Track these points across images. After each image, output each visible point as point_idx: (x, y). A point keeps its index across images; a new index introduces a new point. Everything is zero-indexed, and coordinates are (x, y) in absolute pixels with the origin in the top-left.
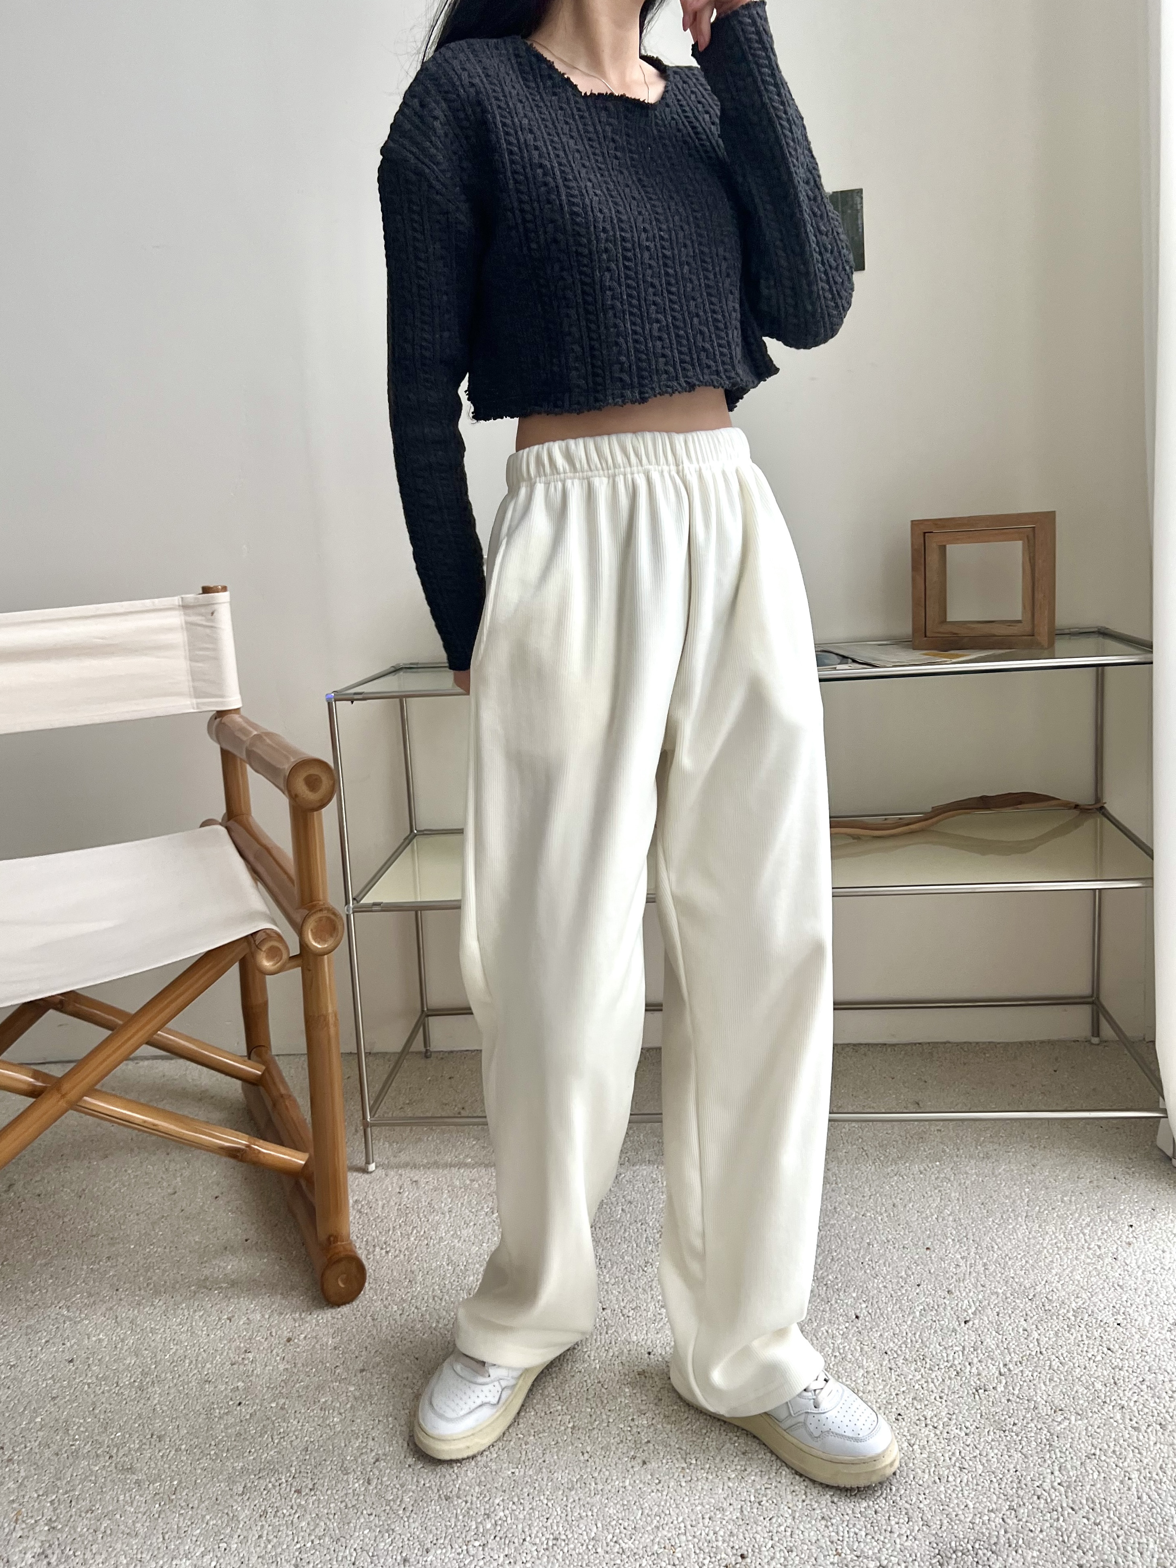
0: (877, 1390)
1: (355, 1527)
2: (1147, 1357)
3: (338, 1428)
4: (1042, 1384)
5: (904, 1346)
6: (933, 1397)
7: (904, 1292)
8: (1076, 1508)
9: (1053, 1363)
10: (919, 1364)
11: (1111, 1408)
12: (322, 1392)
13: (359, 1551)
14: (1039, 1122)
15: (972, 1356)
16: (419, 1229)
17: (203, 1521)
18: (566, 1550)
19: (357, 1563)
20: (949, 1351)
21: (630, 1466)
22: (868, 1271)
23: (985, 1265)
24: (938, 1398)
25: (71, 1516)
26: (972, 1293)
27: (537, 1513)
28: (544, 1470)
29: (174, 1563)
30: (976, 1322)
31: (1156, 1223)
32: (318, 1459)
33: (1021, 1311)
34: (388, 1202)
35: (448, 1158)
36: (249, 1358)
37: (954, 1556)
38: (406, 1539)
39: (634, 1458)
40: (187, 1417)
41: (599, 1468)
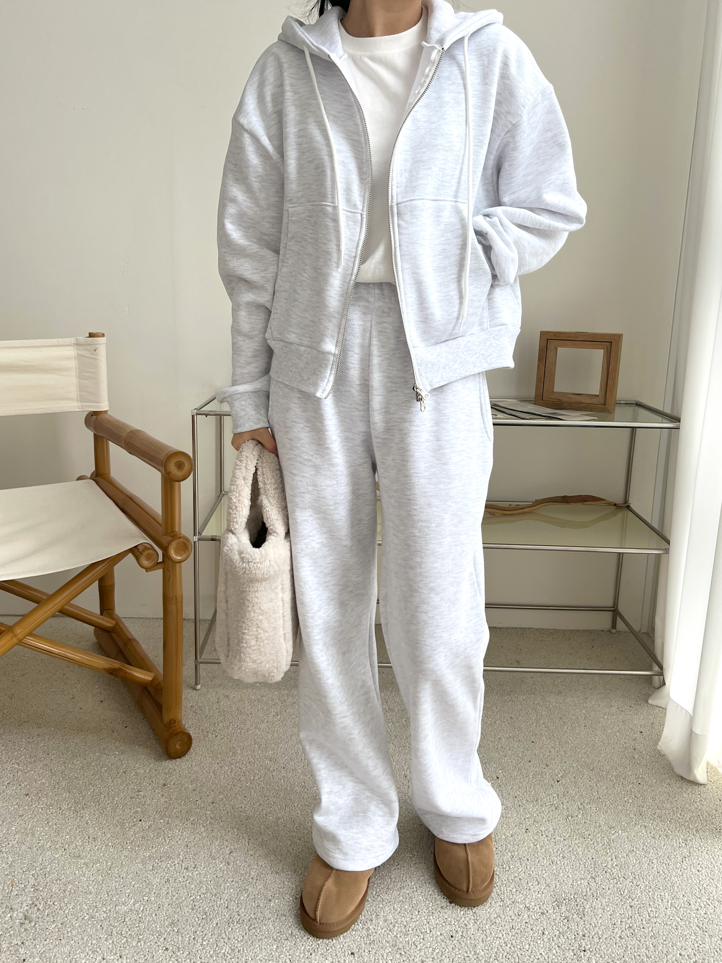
0: (513, 816)
1: (225, 888)
2: (656, 801)
3: (204, 834)
5: (525, 794)
6: (544, 821)
7: (522, 765)
8: (626, 877)
10: (534, 803)
12: (190, 815)
13: (229, 900)
15: (563, 799)
16: (234, 723)
17: (130, 885)
19: (229, 907)
20: (550, 796)
22: (501, 753)
23: (565, 751)
24: (547, 821)
25: (47, 883)
26: (559, 767)
29: (117, 908)
31: (655, 731)
32: (195, 851)
33: (587, 776)
34: (212, 707)
36: (141, 795)
37: (564, 902)
40: (109, 828)
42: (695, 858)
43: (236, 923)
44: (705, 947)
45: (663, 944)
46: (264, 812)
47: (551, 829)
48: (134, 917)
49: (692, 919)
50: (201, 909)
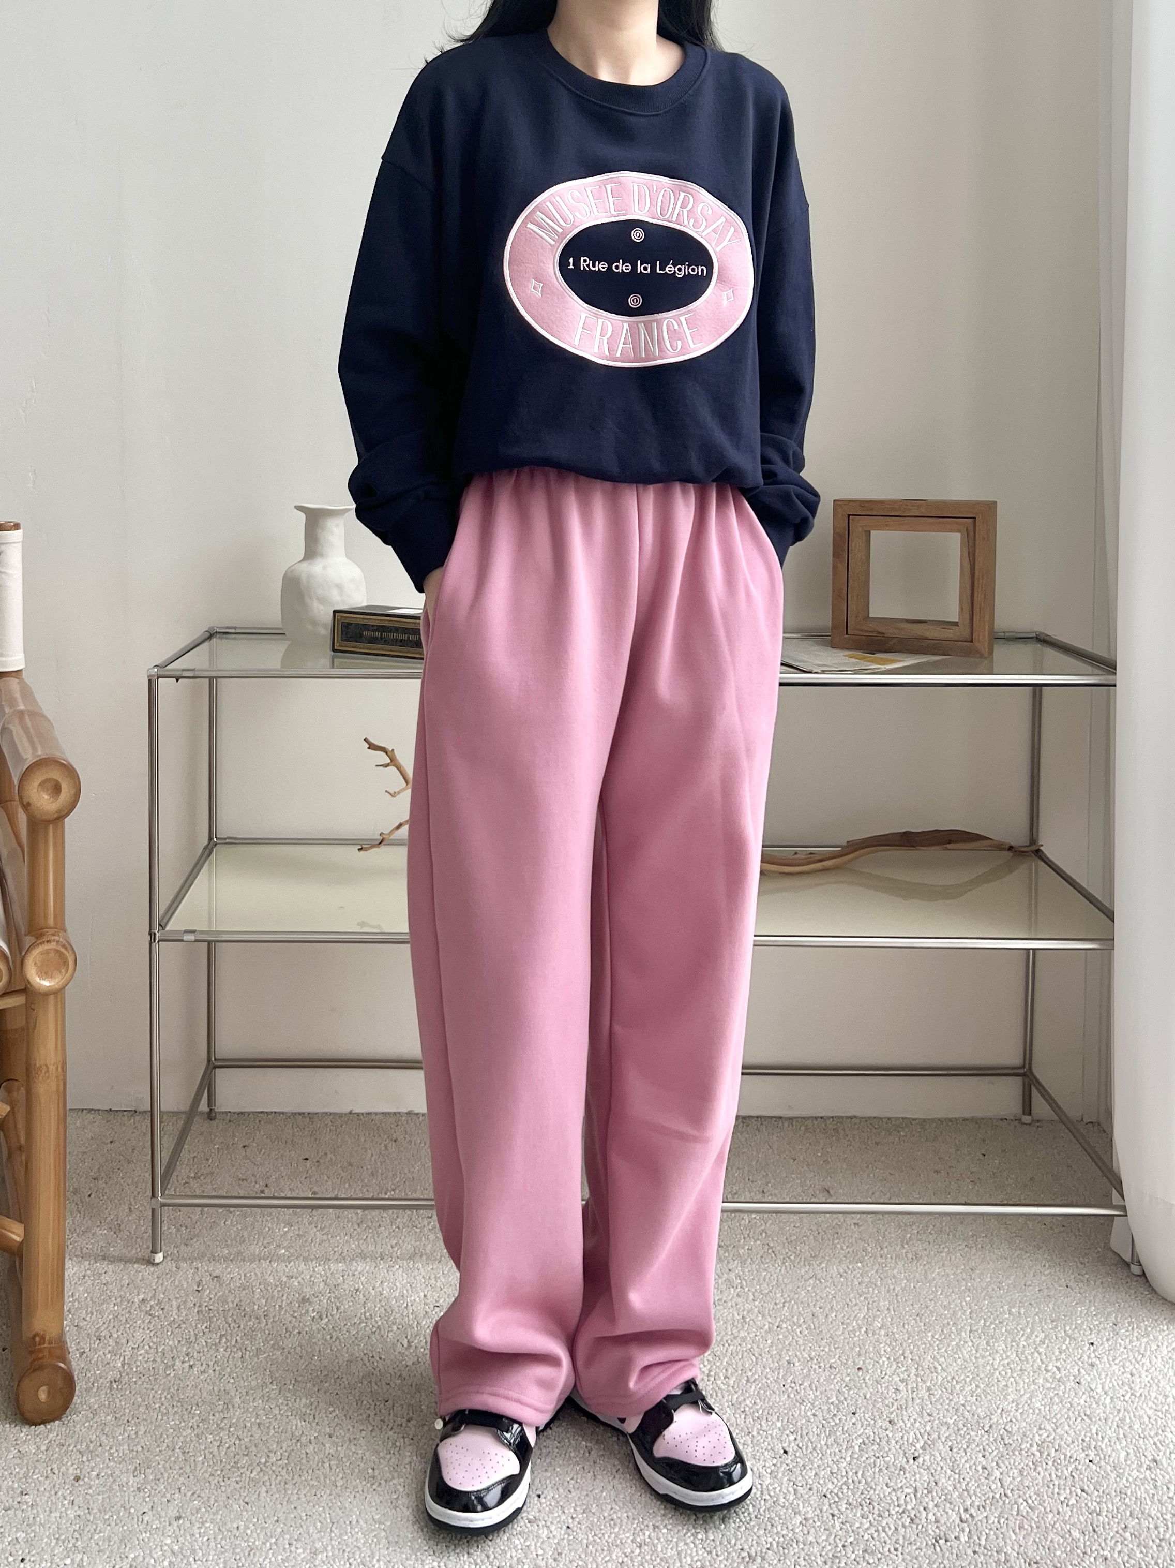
0: (820, 1541)
4: (1011, 1533)
7: (838, 1421)
9: (1022, 1508)
11: (1092, 1559)
14: (972, 1217)
15: (927, 1500)
16: (228, 1338)
20: (899, 1493)
22: (792, 1396)
23: (929, 1389)
26: (917, 1425)
30: (927, 1458)
31: (1121, 1341)
33: (978, 1446)
34: (185, 1302)
35: (256, 1249)
36: (27, 1503)
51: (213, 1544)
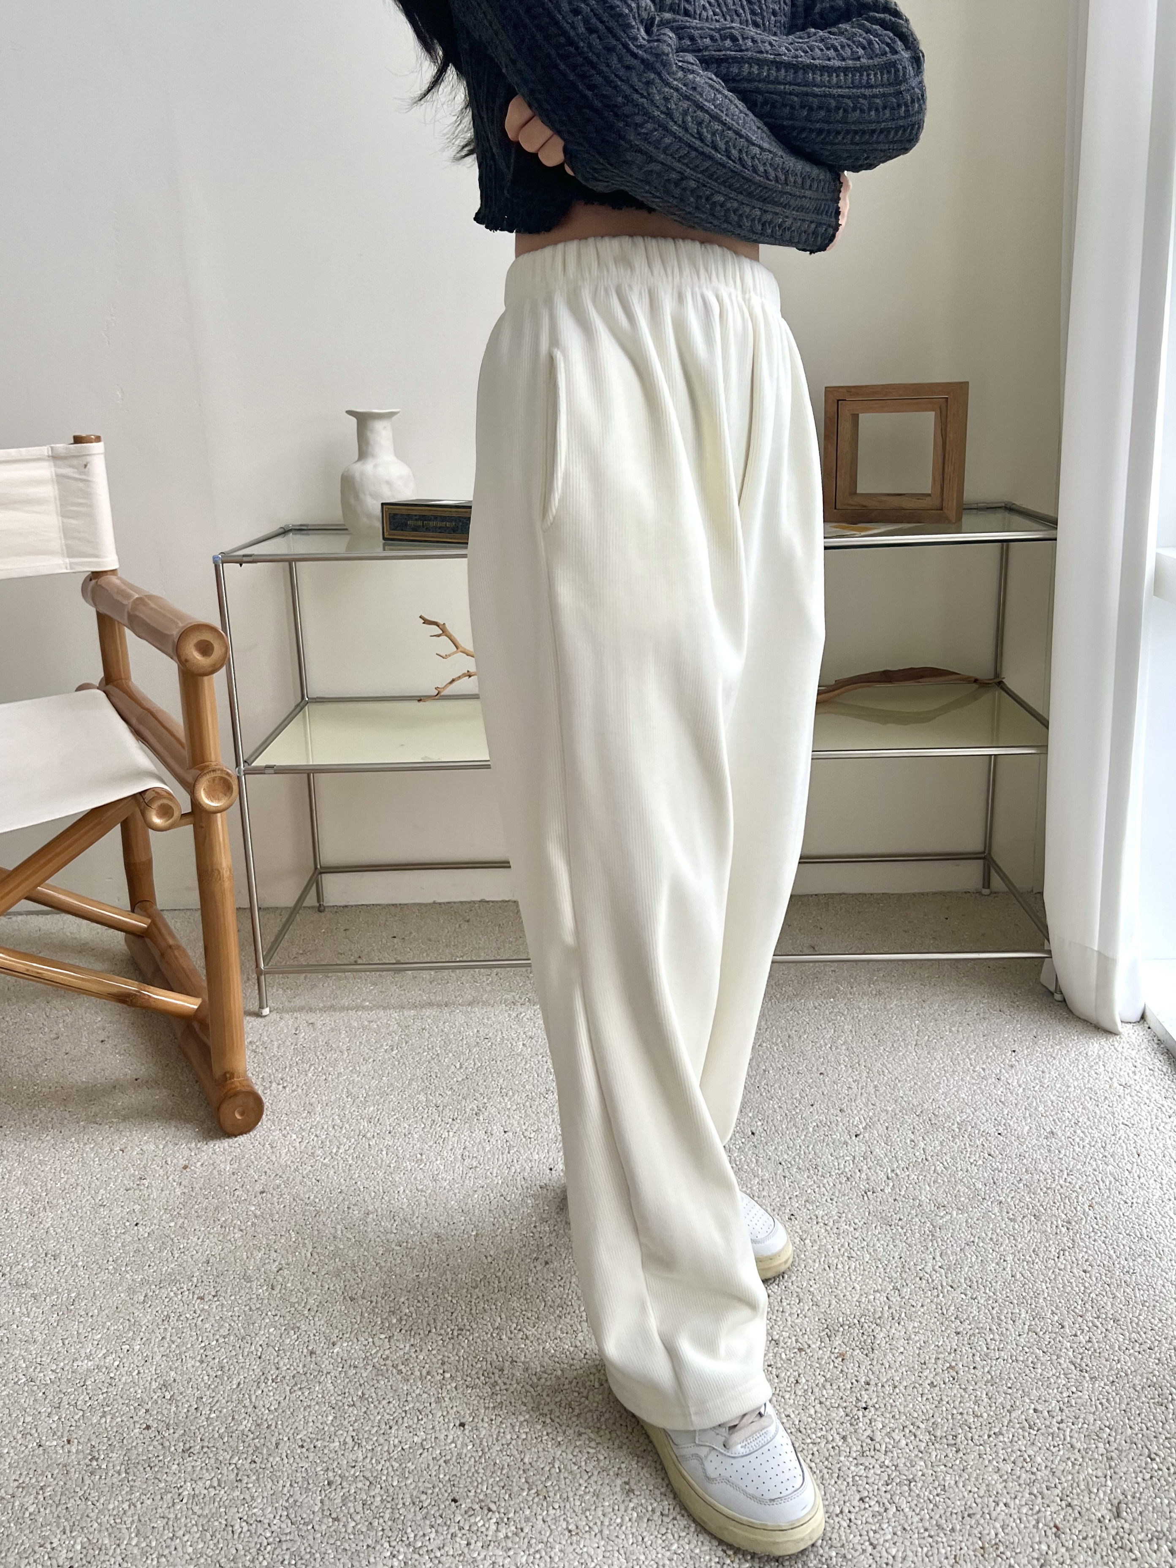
0: (771, 1195)
1: (260, 1327)
2: (1025, 1161)
3: (240, 1242)
4: (927, 1186)
5: (797, 1158)
6: (824, 1200)
7: (798, 1111)
8: (955, 1286)
9: (938, 1168)
10: (811, 1172)
11: (989, 1203)
12: (221, 1212)
13: (265, 1346)
15: (862, 1164)
16: (317, 1066)
17: (103, 1327)
18: (471, 1338)
19: (263, 1357)
20: (840, 1161)
21: (532, 1265)
22: (765, 1092)
23: (875, 1086)
24: (829, 1200)
26: (862, 1111)
27: (441, 1308)
28: (448, 1272)
29: (75, 1364)
30: (867, 1135)
31: (1039, 1046)
32: (220, 1269)
33: (909, 1126)
34: (284, 1043)
35: (345, 1002)
36: (144, 1184)
37: (841, 1329)
38: (312, 1335)
39: (537, 1259)
41: (502, 1269)
42: (1082, 1251)
43: (270, 1381)
44: (1080, 1398)
45: (1006, 1393)
46: (347, 1203)
47: (834, 1213)
48: (102, 1377)
49: (1064, 1350)
50: (217, 1361)
51: (287, 1209)
